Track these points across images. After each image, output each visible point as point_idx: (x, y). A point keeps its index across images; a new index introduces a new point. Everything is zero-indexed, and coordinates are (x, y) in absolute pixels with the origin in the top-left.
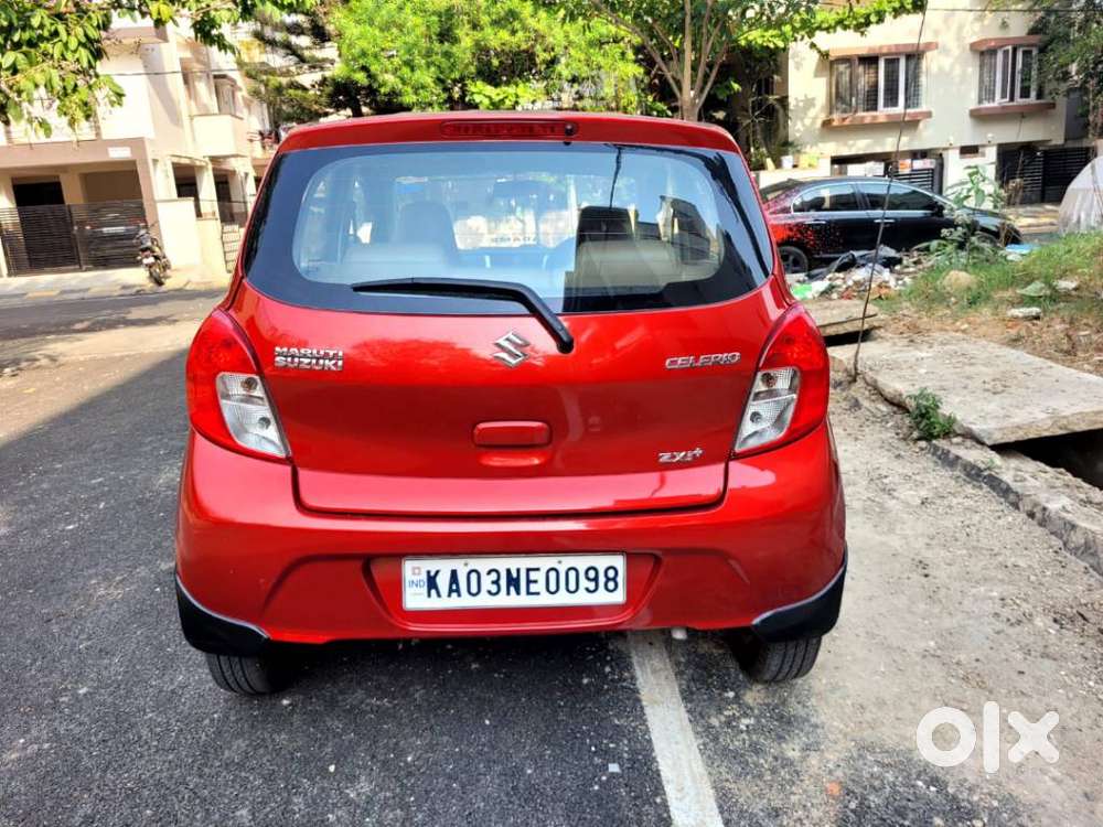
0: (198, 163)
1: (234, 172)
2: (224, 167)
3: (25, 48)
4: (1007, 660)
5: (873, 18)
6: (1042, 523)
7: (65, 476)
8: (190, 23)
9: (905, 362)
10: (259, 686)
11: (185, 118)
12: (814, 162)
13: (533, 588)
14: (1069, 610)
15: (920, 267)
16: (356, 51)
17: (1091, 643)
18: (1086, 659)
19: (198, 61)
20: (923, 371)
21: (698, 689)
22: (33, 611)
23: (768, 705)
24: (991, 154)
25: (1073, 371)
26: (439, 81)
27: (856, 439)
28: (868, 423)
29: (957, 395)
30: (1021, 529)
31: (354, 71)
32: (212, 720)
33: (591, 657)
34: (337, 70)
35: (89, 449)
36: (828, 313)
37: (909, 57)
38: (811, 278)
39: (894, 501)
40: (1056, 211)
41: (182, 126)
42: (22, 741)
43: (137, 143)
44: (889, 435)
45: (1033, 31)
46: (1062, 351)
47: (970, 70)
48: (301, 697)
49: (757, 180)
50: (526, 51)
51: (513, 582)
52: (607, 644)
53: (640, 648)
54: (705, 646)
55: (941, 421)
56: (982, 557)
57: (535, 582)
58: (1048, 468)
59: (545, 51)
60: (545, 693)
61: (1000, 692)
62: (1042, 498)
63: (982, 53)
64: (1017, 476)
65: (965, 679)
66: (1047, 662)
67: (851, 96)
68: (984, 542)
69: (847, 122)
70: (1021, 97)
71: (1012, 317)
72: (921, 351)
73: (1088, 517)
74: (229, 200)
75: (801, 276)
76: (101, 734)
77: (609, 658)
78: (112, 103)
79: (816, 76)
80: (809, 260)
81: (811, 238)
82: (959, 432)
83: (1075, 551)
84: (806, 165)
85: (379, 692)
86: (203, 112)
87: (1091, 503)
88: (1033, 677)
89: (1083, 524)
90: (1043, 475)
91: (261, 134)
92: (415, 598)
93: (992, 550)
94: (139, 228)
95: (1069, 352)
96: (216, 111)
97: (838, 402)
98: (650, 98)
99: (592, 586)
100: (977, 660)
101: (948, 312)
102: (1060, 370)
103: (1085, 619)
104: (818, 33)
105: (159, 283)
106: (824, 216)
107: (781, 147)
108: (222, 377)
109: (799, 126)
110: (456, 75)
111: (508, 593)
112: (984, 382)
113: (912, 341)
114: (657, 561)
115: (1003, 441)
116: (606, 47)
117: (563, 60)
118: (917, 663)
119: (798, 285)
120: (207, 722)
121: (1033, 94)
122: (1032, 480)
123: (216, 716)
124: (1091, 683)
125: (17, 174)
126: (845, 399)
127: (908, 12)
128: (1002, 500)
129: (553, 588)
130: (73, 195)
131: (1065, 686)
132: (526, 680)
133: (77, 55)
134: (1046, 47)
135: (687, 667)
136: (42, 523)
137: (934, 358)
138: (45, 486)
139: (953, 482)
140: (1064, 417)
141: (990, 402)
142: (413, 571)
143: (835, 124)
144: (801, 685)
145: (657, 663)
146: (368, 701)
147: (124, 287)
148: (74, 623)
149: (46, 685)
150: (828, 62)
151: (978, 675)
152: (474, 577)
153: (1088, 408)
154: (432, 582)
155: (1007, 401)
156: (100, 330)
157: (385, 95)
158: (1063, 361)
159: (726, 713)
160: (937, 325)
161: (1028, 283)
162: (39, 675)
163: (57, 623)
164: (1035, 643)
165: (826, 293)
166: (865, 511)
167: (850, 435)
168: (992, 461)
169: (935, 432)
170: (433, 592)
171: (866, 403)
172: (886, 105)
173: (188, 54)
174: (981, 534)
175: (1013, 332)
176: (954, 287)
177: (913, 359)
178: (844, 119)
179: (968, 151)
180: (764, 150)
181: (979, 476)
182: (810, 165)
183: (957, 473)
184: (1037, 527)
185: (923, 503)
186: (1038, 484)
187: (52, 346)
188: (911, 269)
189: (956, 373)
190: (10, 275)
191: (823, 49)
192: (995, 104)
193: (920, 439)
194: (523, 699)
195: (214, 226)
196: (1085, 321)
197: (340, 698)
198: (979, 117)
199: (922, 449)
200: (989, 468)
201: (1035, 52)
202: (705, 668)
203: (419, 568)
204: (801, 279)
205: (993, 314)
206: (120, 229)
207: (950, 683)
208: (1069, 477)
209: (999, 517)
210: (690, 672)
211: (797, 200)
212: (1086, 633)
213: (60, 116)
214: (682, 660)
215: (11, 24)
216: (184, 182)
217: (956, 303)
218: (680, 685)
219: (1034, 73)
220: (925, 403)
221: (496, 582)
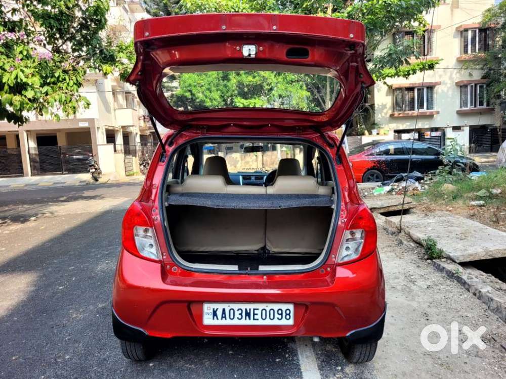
0: (116, 129)
1: (131, 132)
2: (127, 130)
3: (51, 85)
4: (460, 357)
5: (411, 72)
6: (479, 298)
7: (58, 265)
8: (118, 73)
9: (423, 224)
10: (141, 357)
11: (112, 111)
12: (386, 132)
13: (256, 317)
14: (488, 336)
15: (432, 181)
16: (187, 84)
17: (497, 351)
18: (494, 358)
19: (120, 87)
20: (430, 229)
21: (326, 365)
22: (46, 323)
23: (355, 373)
24: (467, 130)
25: (496, 230)
26: (222, 97)
27: (400, 258)
28: (406, 251)
29: (445, 240)
30: (470, 300)
31: (185, 92)
32: (121, 371)
33: (280, 350)
34: (178, 92)
35: (68, 254)
36: (390, 201)
37: (428, 88)
38: (384, 185)
39: (415, 286)
40: (496, 156)
41: (111, 113)
42: (43, 377)
43: (91, 121)
44: (415, 257)
45: (483, 78)
46: (493, 221)
47: (456, 93)
48: (158, 362)
49: (361, 140)
50: (260, 84)
51: (248, 314)
52: (287, 345)
53: (302, 347)
54: (330, 347)
55: (437, 251)
56: (452, 312)
57: (257, 314)
58: (484, 274)
59: (267, 85)
60: (260, 365)
61: (456, 371)
62: (479, 286)
63: (461, 87)
64: (468, 277)
65: (441, 365)
66: (478, 359)
67: (403, 104)
68: (454, 306)
69: (401, 115)
70: (480, 105)
71: (472, 205)
72: (430, 220)
73: (498, 296)
74: (128, 144)
75: (379, 183)
76: (75, 376)
77: (288, 351)
78: (85, 108)
79: (387, 95)
80: (383, 176)
81: (384, 167)
82: (444, 256)
83: (493, 311)
84: (383, 134)
85: (190, 362)
86: (120, 108)
87: (501, 289)
88: (471, 365)
89: (496, 299)
90: (481, 277)
91: (144, 116)
92: (208, 320)
93: (457, 309)
94: (89, 156)
95: (496, 222)
96: (126, 107)
97: (393, 241)
98: (313, 105)
99: (280, 317)
100: (447, 357)
101: (444, 202)
102: (490, 230)
103: (495, 340)
104: (387, 78)
105: (97, 180)
106: (389, 157)
107: (372, 126)
108: (136, 229)
109: (380, 116)
110: (229, 94)
111: (246, 319)
112: (457, 234)
113: (426, 215)
114: (307, 307)
115: (464, 261)
116: (294, 84)
117: (275, 89)
118: (421, 357)
119: (377, 187)
120: (119, 371)
121: (485, 104)
122: (476, 279)
123: (122, 369)
124: (496, 369)
125: (39, 133)
126: (396, 240)
127: (427, 70)
128: (463, 287)
129: (264, 317)
130: (62, 142)
131: (484, 369)
132: (252, 359)
133: (72, 88)
134: (489, 84)
135: (321, 356)
136: (49, 285)
137: (436, 223)
138: (50, 269)
139: (442, 279)
140: (490, 251)
141: (459, 243)
142: (208, 308)
143: (396, 115)
144: (371, 365)
145: (308, 354)
146: (185, 365)
147: (81, 182)
148: (63, 328)
149: (52, 354)
150: (392, 90)
151: (447, 363)
152: (232, 311)
153: (501, 247)
154: (215, 314)
155: (466, 243)
156: (71, 201)
157: (198, 102)
158: (493, 226)
159: (337, 376)
160: (438, 208)
161: (480, 190)
162: (49, 350)
163: (56, 328)
164: (472, 350)
165: (390, 192)
166: (403, 290)
167: (397, 256)
168: (458, 270)
169: (434, 256)
170: (215, 317)
171: (405, 242)
172: (418, 108)
173: (115, 84)
174: (452, 302)
175: (472, 212)
176: (447, 191)
177: (427, 223)
178: (399, 114)
179: (456, 128)
180: (364, 126)
181: (453, 276)
182: (385, 134)
183: (444, 275)
184: (477, 300)
185: (428, 288)
186: (477, 280)
187: (51, 208)
188: (428, 182)
189: (445, 230)
190: (32, 176)
191: (389, 84)
192: (468, 108)
193: (428, 259)
194: (251, 367)
195: (121, 156)
196: (503, 208)
197: (174, 364)
198: (461, 114)
199: (429, 264)
200: (457, 273)
201: (485, 86)
202: (329, 357)
203: (210, 307)
204: (379, 185)
205: (463, 204)
206: (81, 157)
207: (435, 366)
208: (493, 278)
209: (461, 295)
210: (322, 358)
211: (377, 150)
212: (495, 347)
213: (63, 112)
214: (319, 353)
215: (47, 75)
216: (110, 136)
217: (447, 198)
218: (318, 363)
219: (485, 96)
220: (430, 243)
221: (241, 314)
